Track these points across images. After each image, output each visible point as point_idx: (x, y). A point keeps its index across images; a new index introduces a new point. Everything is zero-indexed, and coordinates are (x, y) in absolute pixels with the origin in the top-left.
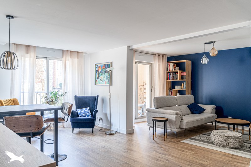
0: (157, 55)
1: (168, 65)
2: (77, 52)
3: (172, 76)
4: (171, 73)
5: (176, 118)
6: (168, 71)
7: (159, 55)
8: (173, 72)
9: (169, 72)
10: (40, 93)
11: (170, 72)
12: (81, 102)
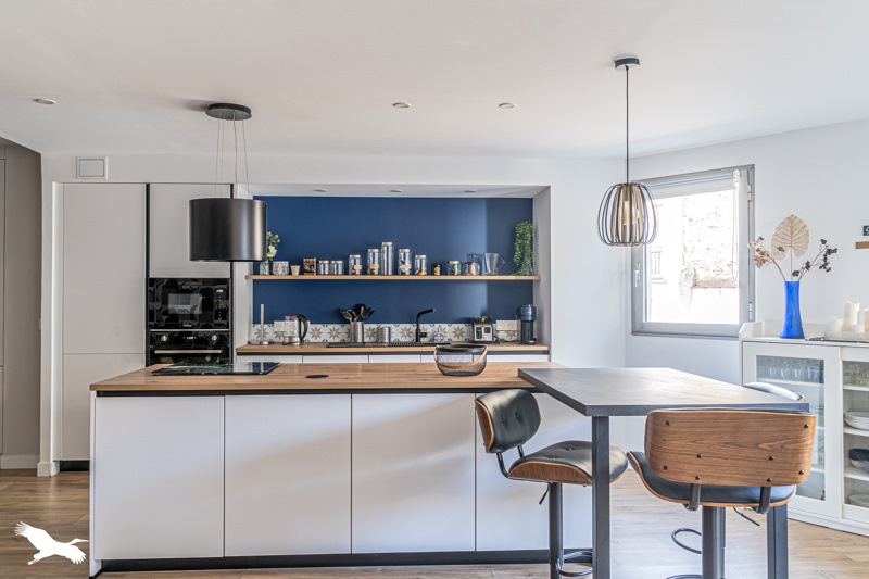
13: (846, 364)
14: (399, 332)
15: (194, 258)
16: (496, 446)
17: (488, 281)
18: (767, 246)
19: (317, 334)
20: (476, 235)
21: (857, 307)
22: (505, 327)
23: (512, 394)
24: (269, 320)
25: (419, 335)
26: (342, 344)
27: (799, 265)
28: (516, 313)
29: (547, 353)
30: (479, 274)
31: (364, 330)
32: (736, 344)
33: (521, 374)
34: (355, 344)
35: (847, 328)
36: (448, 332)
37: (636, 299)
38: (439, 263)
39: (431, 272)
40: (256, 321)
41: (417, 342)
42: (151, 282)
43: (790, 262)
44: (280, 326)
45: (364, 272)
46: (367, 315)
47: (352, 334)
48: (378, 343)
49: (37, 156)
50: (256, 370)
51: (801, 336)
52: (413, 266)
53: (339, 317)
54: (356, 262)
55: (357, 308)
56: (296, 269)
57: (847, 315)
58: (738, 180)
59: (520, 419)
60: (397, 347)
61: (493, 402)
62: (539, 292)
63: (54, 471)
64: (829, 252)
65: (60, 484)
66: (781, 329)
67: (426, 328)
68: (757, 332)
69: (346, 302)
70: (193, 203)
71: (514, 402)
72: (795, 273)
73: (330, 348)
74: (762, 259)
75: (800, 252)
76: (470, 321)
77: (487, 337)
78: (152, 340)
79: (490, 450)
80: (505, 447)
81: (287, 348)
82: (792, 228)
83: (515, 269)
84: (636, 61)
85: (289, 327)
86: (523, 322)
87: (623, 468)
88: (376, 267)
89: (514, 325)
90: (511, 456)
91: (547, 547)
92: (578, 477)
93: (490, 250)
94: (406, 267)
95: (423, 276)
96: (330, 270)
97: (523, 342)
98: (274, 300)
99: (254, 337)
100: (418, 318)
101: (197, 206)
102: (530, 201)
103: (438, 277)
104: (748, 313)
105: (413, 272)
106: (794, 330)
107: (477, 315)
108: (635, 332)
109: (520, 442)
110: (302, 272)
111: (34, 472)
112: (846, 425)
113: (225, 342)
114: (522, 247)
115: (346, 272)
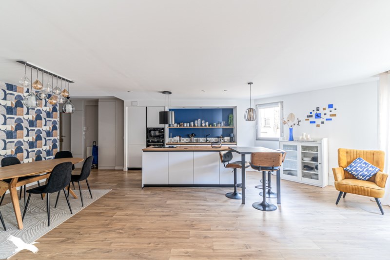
13: (302, 146)
14: (202, 140)
15: (160, 124)
16: (223, 161)
17: (223, 128)
18: (286, 120)
19: (183, 140)
20: (220, 117)
21: (305, 134)
22: (227, 139)
23: (227, 151)
24: (172, 137)
25: (207, 140)
26: (189, 142)
27: (292, 124)
28: (229, 136)
29: (236, 144)
30: (220, 126)
31: (194, 139)
32: (278, 142)
33: (229, 148)
34: (192, 142)
35: (303, 138)
36: (213, 140)
37: (257, 132)
38: (211, 124)
39: (209, 126)
40: (170, 137)
41: (206, 142)
42: (147, 128)
43: (291, 123)
44: (175, 138)
45: (194, 126)
46: (195, 136)
47: (191, 140)
48: (197, 142)
49: (123, 101)
50: (170, 147)
51: (293, 140)
52: (205, 125)
53: (188, 136)
54: (192, 123)
55: (192, 134)
56: (179, 125)
57: (303, 135)
58: (279, 105)
59: (228, 156)
60: (201, 143)
61: (223, 153)
62: (235, 131)
63: (127, 170)
64: (299, 121)
65: (128, 172)
66: (289, 139)
67: (208, 139)
68: (284, 139)
69: (190, 133)
70: (160, 112)
71: (227, 153)
72: (291, 126)
73: (187, 143)
74: (284, 123)
75: (293, 121)
76: (218, 137)
77: (222, 141)
78: (148, 141)
79: (222, 162)
80: (225, 162)
81: (177, 143)
82: (292, 116)
83: (229, 125)
84: (252, 83)
85: (177, 138)
86: (231, 137)
87: (249, 166)
88: (197, 125)
89: (229, 138)
90: (226, 163)
91: (233, 184)
92: (239, 167)
93: (223, 121)
94: (204, 125)
95: (208, 127)
96: (186, 126)
97: (231, 142)
98: (174, 132)
99: (169, 141)
100: (206, 136)
101: (161, 113)
102: (232, 109)
103: (211, 127)
104: (282, 135)
105: (205, 126)
106: (291, 139)
107: (220, 136)
108: (257, 140)
109: (228, 161)
110: (180, 126)
111: (123, 170)
112: (303, 160)
113: (163, 142)
114: (231, 120)
115: (190, 126)
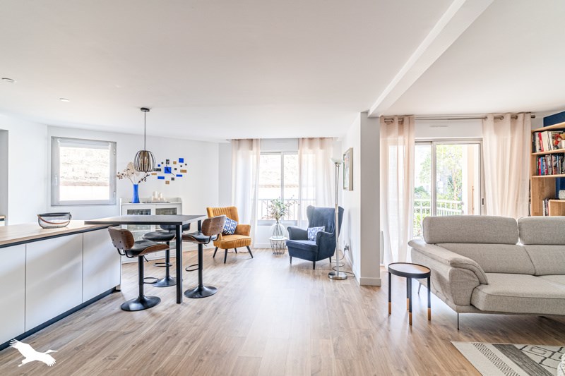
0: (508, 118)
1: (537, 138)
2: (321, 139)
3: (549, 163)
4: (549, 158)
5: (452, 275)
6: (538, 152)
7: (514, 117)
8: (553, 154)
9: (540, 156)
10: (266, 201)
11: (544, 155)
12: (317, 217)
13: (156, 210)
35: (155, 199)
51: (139, 202)
57: (154, 195)
58: (110, 146)
64: (147, 176)
66: (133, 200)
72: (139, 182)
74: (121, 176)
106: (137, 200)
